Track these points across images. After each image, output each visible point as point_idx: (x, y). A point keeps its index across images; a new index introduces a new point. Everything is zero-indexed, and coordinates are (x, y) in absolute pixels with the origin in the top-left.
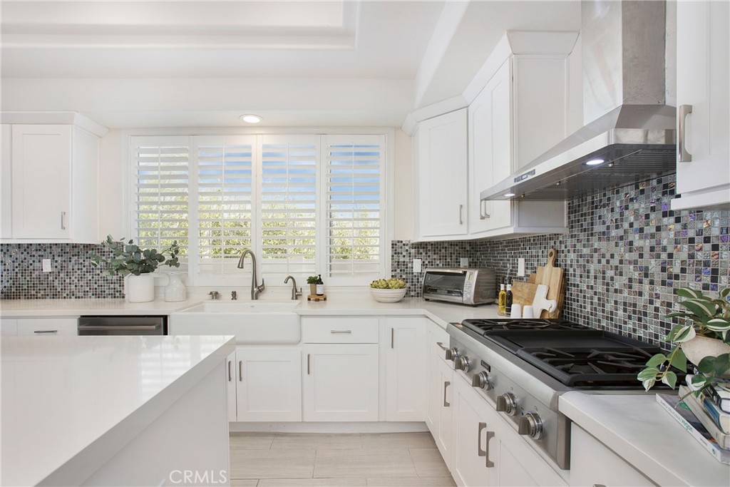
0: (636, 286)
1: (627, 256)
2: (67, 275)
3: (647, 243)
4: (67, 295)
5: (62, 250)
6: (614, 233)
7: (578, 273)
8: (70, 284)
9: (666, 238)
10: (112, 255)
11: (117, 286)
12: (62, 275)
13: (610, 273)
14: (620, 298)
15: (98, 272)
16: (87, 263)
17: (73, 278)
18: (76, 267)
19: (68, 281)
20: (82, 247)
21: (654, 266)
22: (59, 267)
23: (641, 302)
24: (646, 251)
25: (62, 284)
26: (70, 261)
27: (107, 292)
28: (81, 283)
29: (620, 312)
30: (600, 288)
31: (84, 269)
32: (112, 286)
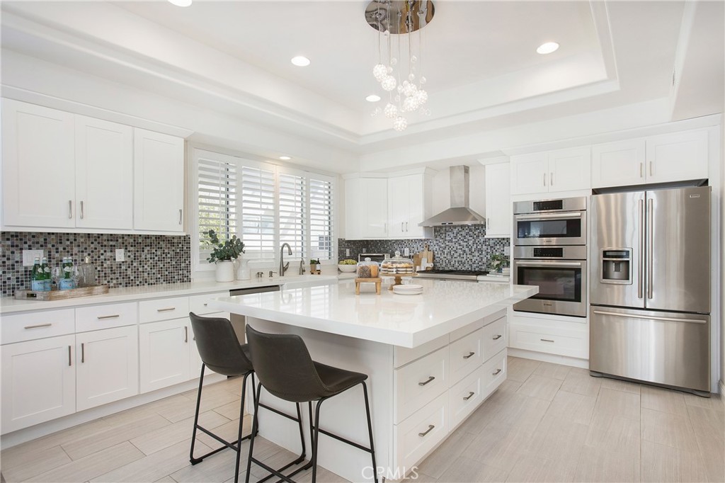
0: (462, 256)
1: (459, 247)
2: (140, 264)
3: (465, 244)
4: (140, 282)
5: (135, 241)
6: (454, 240)
7: (439, 253)
8: (143, 272)
9: (471, 243)
10: (180, 246)
11: (185, 272)
12: (135, 264)
13: (452, 252)
14: (456, 260)
15: (169, 260)
16: (159, 253)
17: (146, 267)
18: (149, 256)
19: (141, 269)
20: (154, 238)
21: (467, 249)
22: (132, 256)
23: (463, 260)
24: (465, 246)
25: (135, 272)
26: (143, 251)
27: (176, 277)
28: (154, 271)
29: (457, 264)
30: (449, 257)
31: (156, 258)
32: (180, 272)
